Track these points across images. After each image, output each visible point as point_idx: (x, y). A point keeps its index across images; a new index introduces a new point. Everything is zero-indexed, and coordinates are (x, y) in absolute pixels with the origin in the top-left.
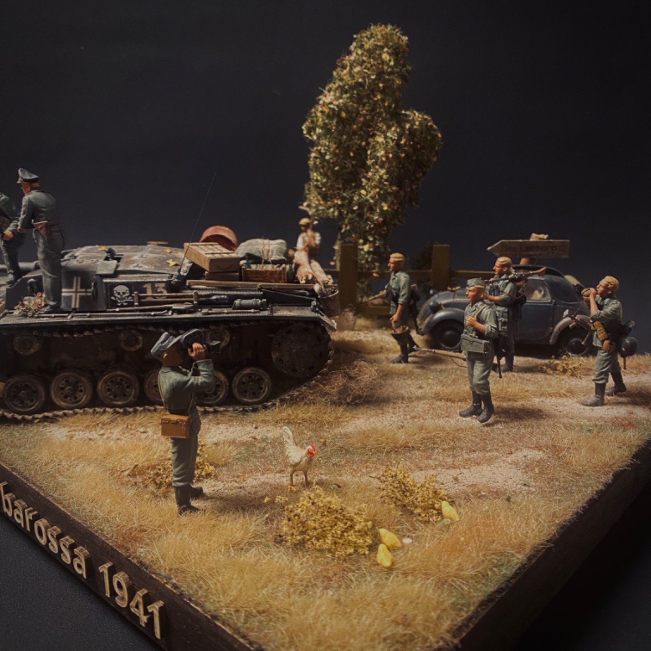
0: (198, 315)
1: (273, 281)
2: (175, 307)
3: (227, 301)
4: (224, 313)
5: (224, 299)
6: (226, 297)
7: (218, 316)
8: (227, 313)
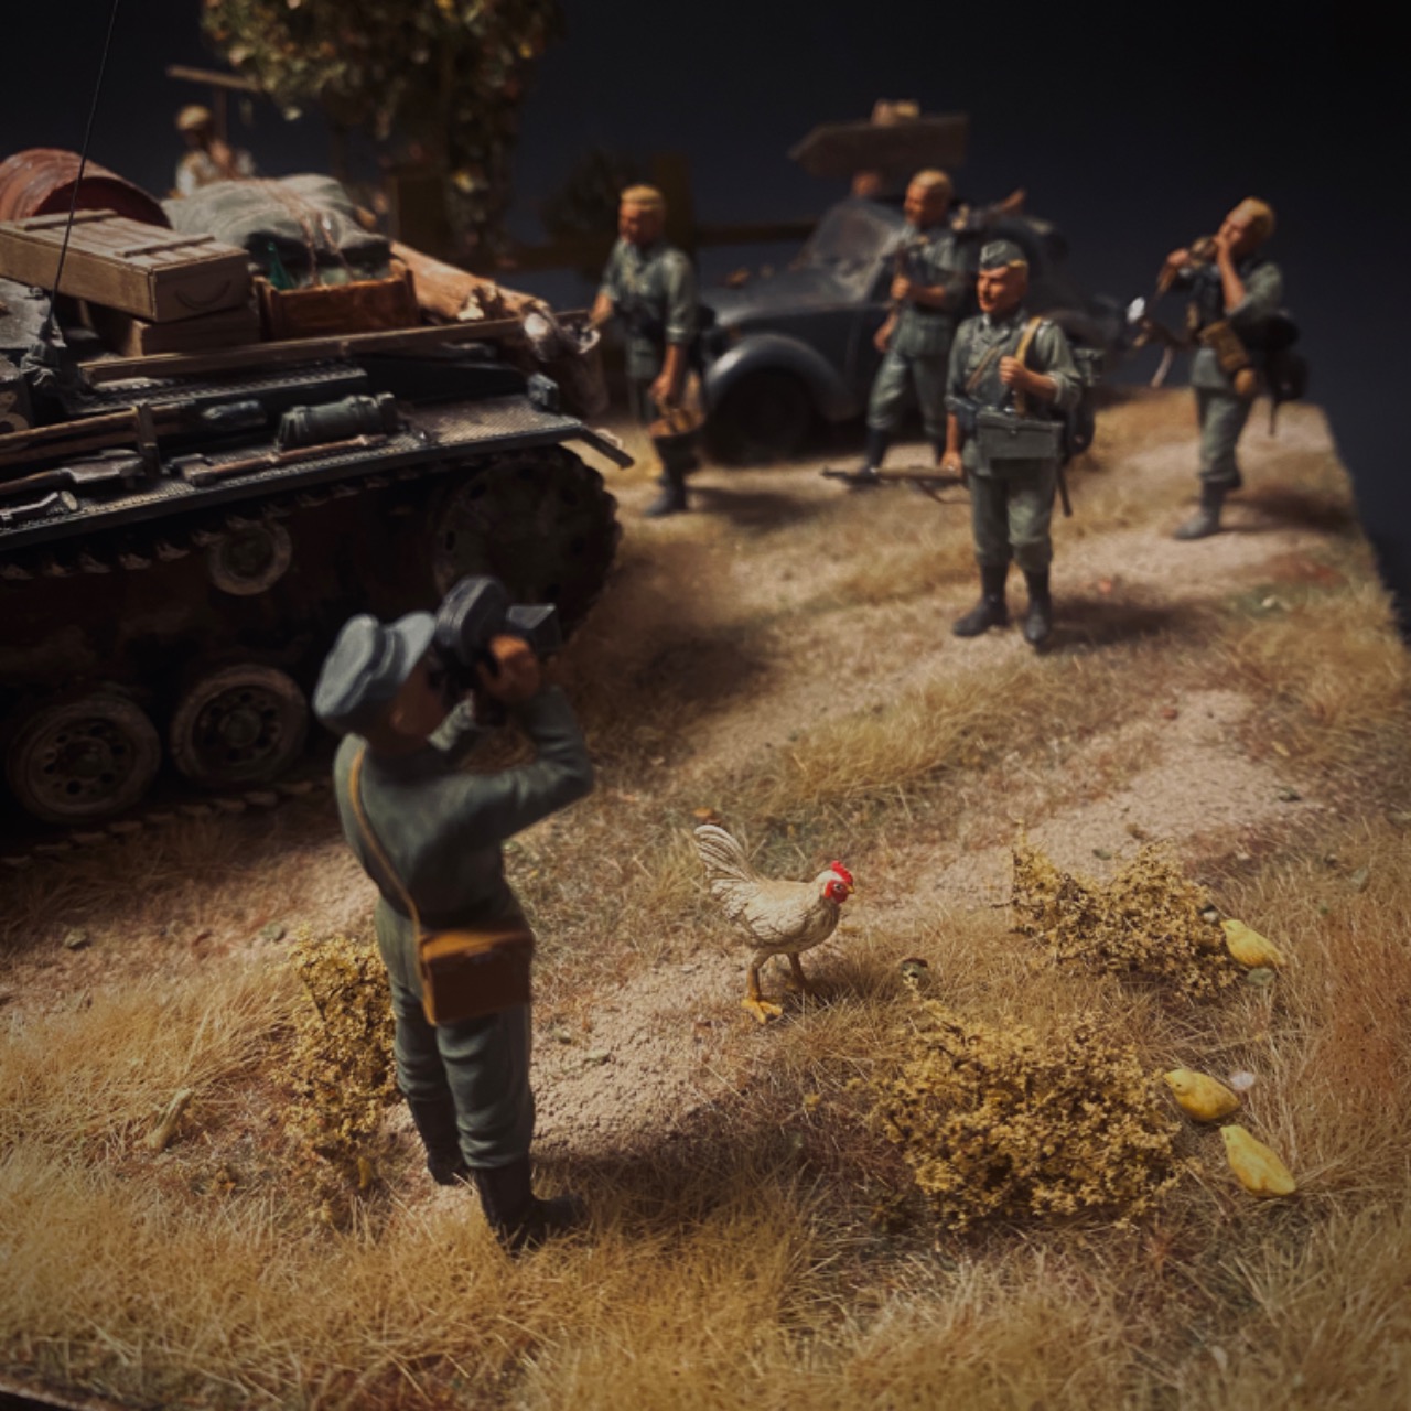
0: (175, 490)
1: (377, 322)
2: (80, 475)
3: (261, 421)
4: (268, 466)
5: (249, 413)
6: (254, 404)
7: (253, 478)
8: (279, 465)
